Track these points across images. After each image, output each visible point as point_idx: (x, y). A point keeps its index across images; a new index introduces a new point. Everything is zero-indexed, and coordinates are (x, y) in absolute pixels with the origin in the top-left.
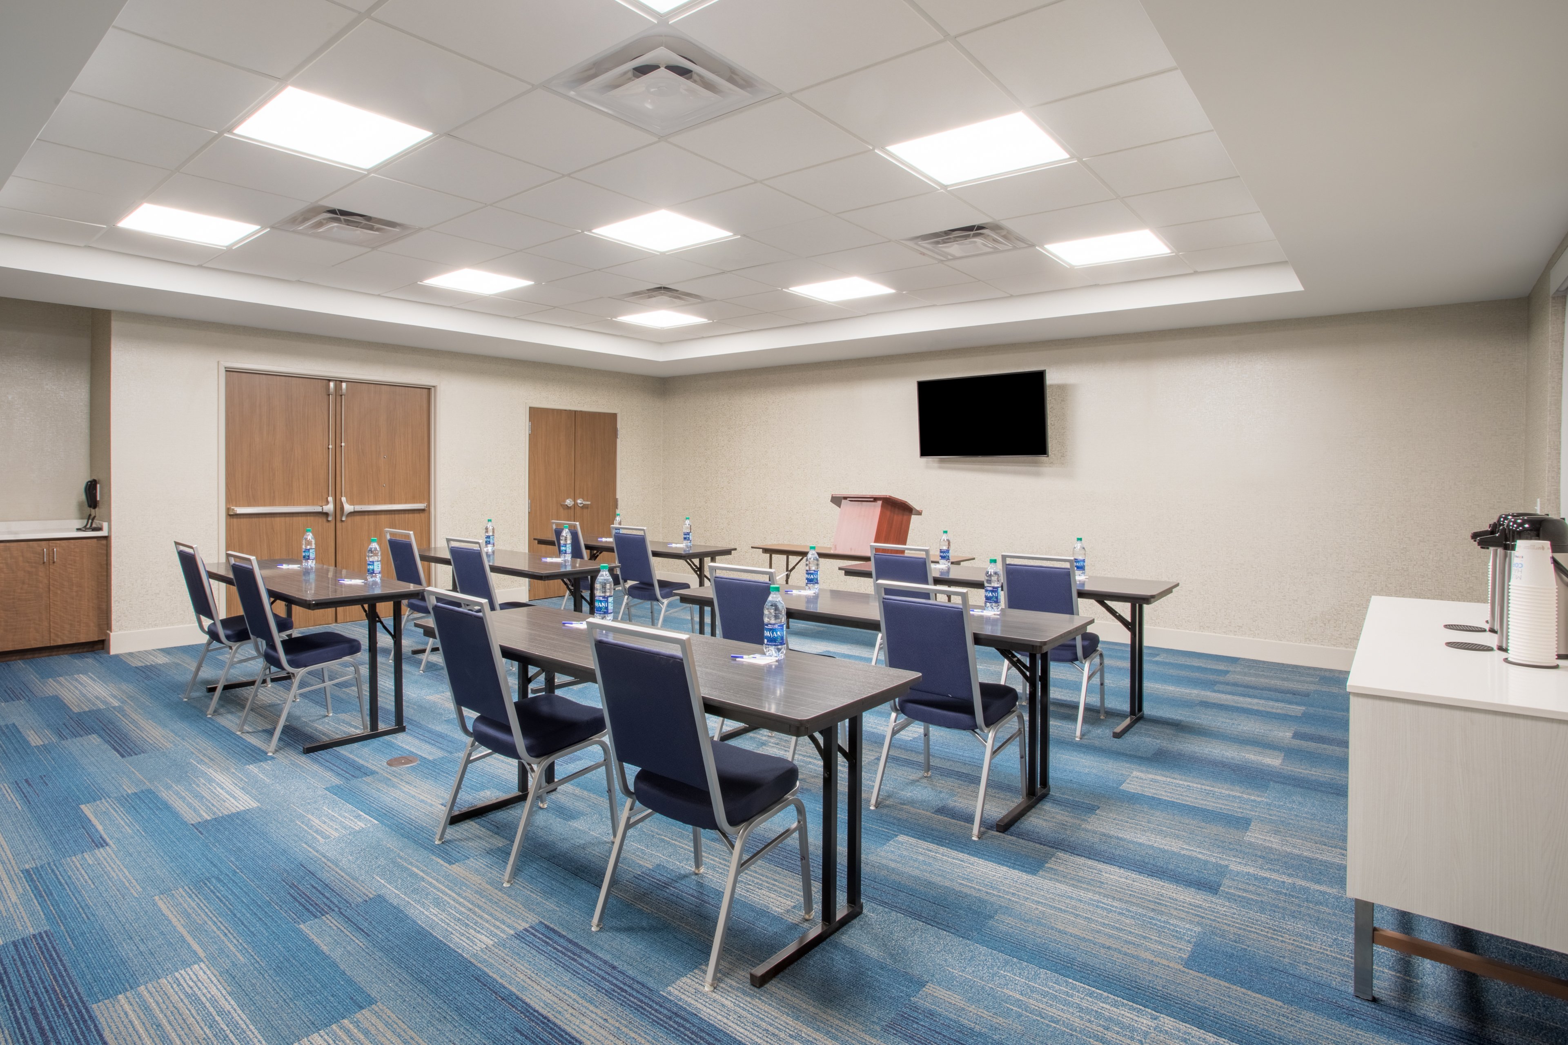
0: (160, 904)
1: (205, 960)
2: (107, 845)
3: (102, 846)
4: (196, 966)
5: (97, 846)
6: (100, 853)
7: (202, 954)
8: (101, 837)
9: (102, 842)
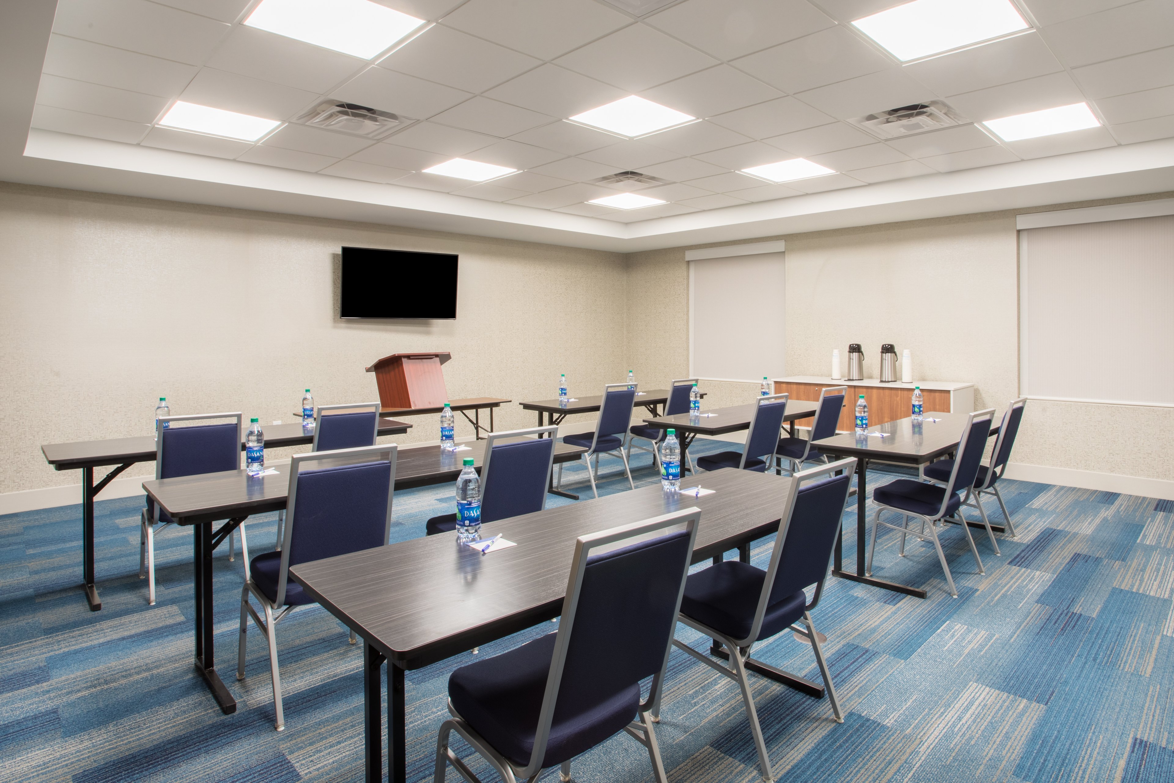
0: (1149, 670)
1: (1161, 634)
2: (1136, 739)
3: (1141, 741)
4: (1168, 635)
5: (1146, 746)
6: (1148, 736)
7: (1159, 638)
8: (1133, 752)
9: (1137, 746)
